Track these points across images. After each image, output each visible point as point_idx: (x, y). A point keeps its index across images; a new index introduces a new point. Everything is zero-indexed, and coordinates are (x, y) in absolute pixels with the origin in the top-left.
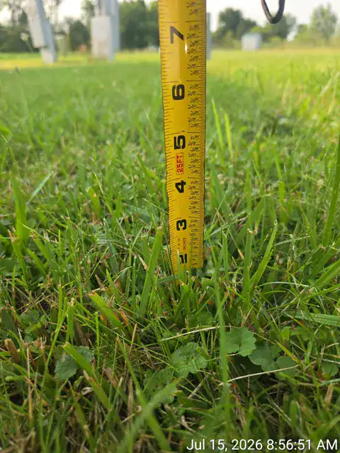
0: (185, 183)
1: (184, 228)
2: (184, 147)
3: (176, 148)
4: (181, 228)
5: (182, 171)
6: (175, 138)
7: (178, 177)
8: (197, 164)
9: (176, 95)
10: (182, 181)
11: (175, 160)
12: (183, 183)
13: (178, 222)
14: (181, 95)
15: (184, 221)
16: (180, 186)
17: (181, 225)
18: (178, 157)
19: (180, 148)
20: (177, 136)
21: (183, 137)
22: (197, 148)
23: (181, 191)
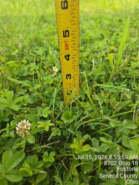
0: (70, 56)
1: (70, 78)
2: (68, 36)
3: (64, 37)
4: (68, 78)
5: (68, 49)
6: (64, 31)
7: (66, 52)
8: (76, 46)
9: (63, 6)
10: (68, 55)
11: (64, 43)
12: (69, 56)
13: (67, 75)
14: (66, 6)
15: (70, 75)
16: (67, 57)
17: (68, 77)
18: (65, 42)
19: (66, 37)
20: (65, 30)
21: (68, 31)
22: (75, 37)
23: (68, 60)
